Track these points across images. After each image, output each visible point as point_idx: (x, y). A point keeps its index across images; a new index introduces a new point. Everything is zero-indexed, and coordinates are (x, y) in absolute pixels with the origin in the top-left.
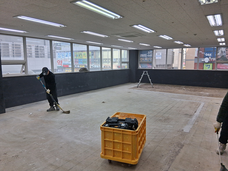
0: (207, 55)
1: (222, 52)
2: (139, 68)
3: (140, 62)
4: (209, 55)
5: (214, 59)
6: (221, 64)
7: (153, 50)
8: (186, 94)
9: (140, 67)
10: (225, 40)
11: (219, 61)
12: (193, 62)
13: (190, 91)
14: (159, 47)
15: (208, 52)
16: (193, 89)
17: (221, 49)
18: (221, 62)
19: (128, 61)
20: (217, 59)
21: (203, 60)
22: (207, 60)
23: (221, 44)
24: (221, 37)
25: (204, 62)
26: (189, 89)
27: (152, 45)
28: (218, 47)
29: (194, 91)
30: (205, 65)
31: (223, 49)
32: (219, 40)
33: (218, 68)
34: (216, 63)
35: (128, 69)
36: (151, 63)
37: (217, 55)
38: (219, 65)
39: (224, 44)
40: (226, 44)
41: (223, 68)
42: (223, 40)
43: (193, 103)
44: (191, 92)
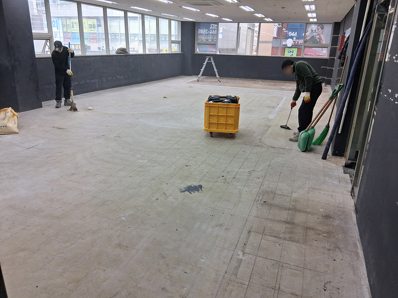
0: (290, 34)
1: (312, 31)
2: (196, 52)
3: (198, 42)
4: (293, 34)
5: (301, 41)
6: (310, 48)
7: (217, 23)
8: (264, 88)
9: (198, 51)
10: (317, 16)
11: (306, 45)
12: (270, 46)
13: (269, 85)
14: (228, 20)
15: (293, 30)
16: (272, 83)
17: (311, 27)
18: (310, 45)
19: (180, 40)
20: (305, 42)
21: (284, 43)
22: (289, 43)
23: (311, 20)
24: (312, 12)
25: (285, 47)
26: (268, 84)
27: (221, 17)
28: (307, 23)
29: (274, 85)
30: (287, 50)
31: (314, 27)
32: (309, 15)
33: (306, 54)
34: (303, 47)
35: (180, 52)
36: (214, 45)
37: (305, 34)
38: (307, 49)
39: (315, 20)
40: (317, 20)
41: (311, 54)
42: (314, 15)
43: (275, 97)
44: (269, 87)
